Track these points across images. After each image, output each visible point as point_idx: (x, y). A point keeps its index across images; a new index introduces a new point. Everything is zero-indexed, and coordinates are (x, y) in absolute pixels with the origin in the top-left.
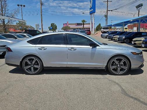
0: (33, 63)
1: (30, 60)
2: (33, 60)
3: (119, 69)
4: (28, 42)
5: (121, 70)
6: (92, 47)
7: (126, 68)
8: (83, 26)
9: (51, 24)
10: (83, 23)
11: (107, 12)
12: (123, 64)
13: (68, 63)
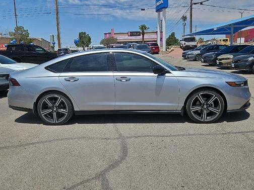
0: (57, 104)
1: (51, 99)
2: (56, 99)
3: (205, 112)
4: (46, 68)
5: (208, 115)
6: (157, 75)
7: (218, 111)
8: (143, 37)
9: (80, 33)
10: (143, 31)
11: (191, 6)
12: (213, 103)
13: (117, 104)
